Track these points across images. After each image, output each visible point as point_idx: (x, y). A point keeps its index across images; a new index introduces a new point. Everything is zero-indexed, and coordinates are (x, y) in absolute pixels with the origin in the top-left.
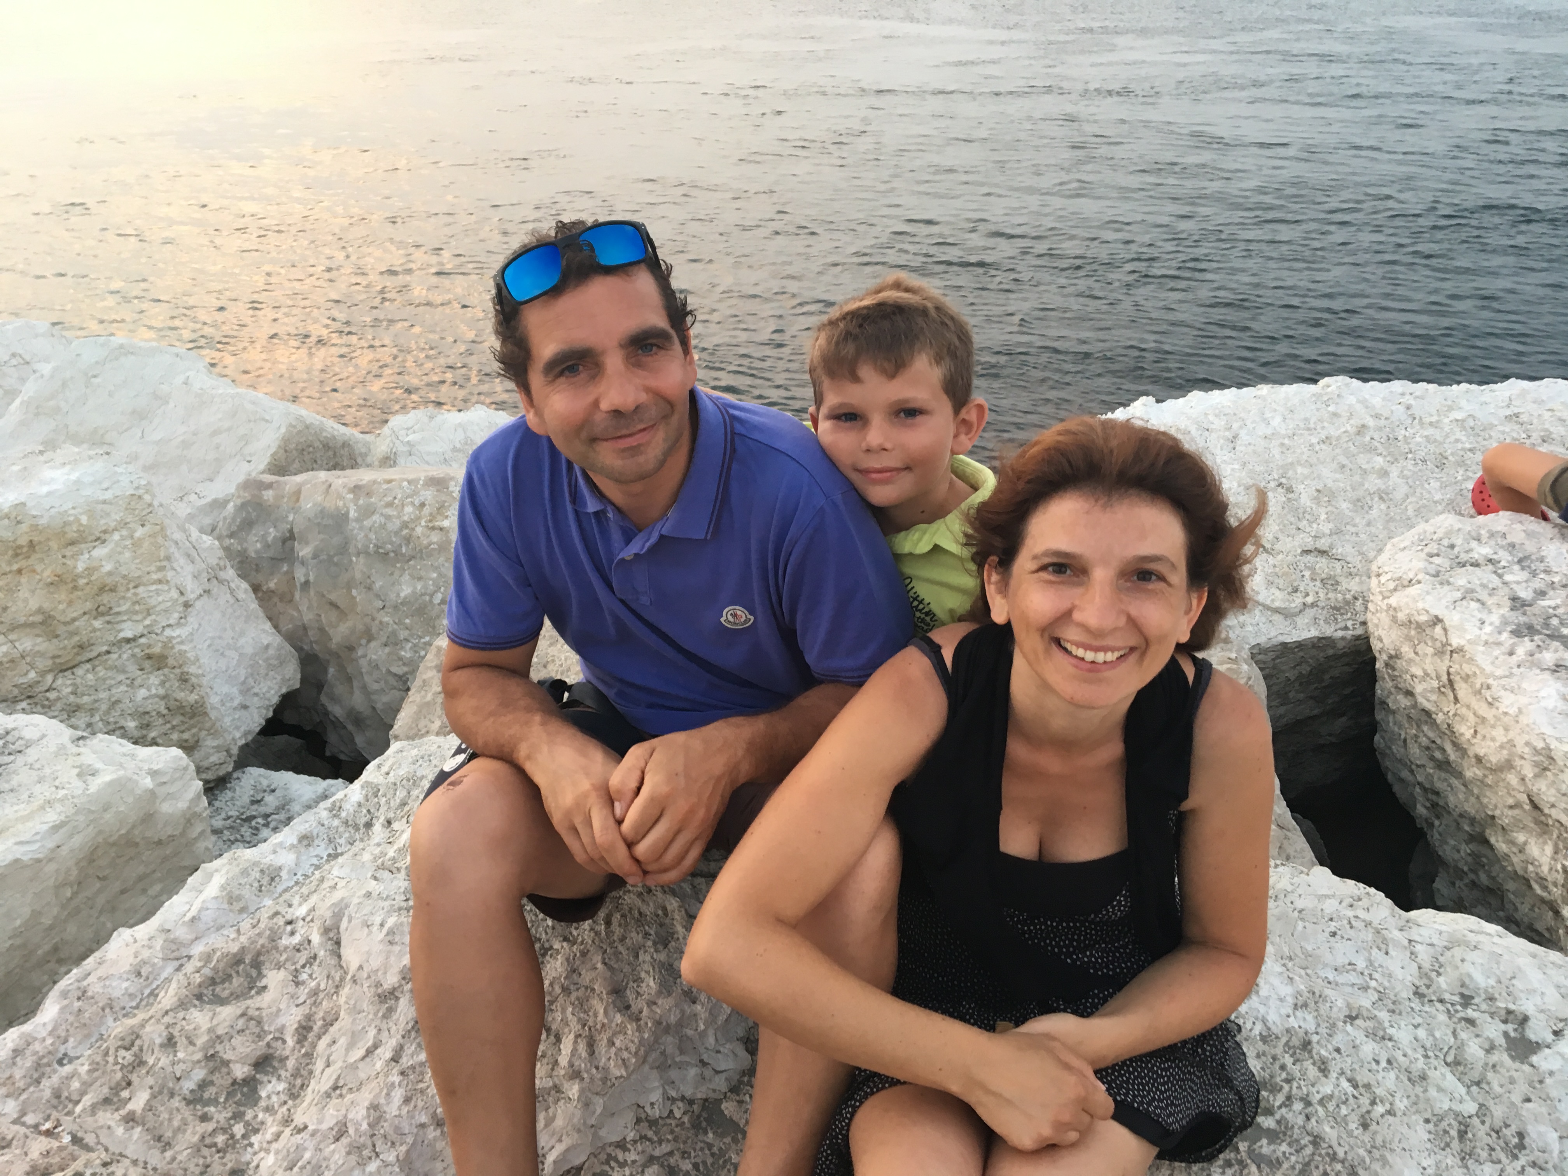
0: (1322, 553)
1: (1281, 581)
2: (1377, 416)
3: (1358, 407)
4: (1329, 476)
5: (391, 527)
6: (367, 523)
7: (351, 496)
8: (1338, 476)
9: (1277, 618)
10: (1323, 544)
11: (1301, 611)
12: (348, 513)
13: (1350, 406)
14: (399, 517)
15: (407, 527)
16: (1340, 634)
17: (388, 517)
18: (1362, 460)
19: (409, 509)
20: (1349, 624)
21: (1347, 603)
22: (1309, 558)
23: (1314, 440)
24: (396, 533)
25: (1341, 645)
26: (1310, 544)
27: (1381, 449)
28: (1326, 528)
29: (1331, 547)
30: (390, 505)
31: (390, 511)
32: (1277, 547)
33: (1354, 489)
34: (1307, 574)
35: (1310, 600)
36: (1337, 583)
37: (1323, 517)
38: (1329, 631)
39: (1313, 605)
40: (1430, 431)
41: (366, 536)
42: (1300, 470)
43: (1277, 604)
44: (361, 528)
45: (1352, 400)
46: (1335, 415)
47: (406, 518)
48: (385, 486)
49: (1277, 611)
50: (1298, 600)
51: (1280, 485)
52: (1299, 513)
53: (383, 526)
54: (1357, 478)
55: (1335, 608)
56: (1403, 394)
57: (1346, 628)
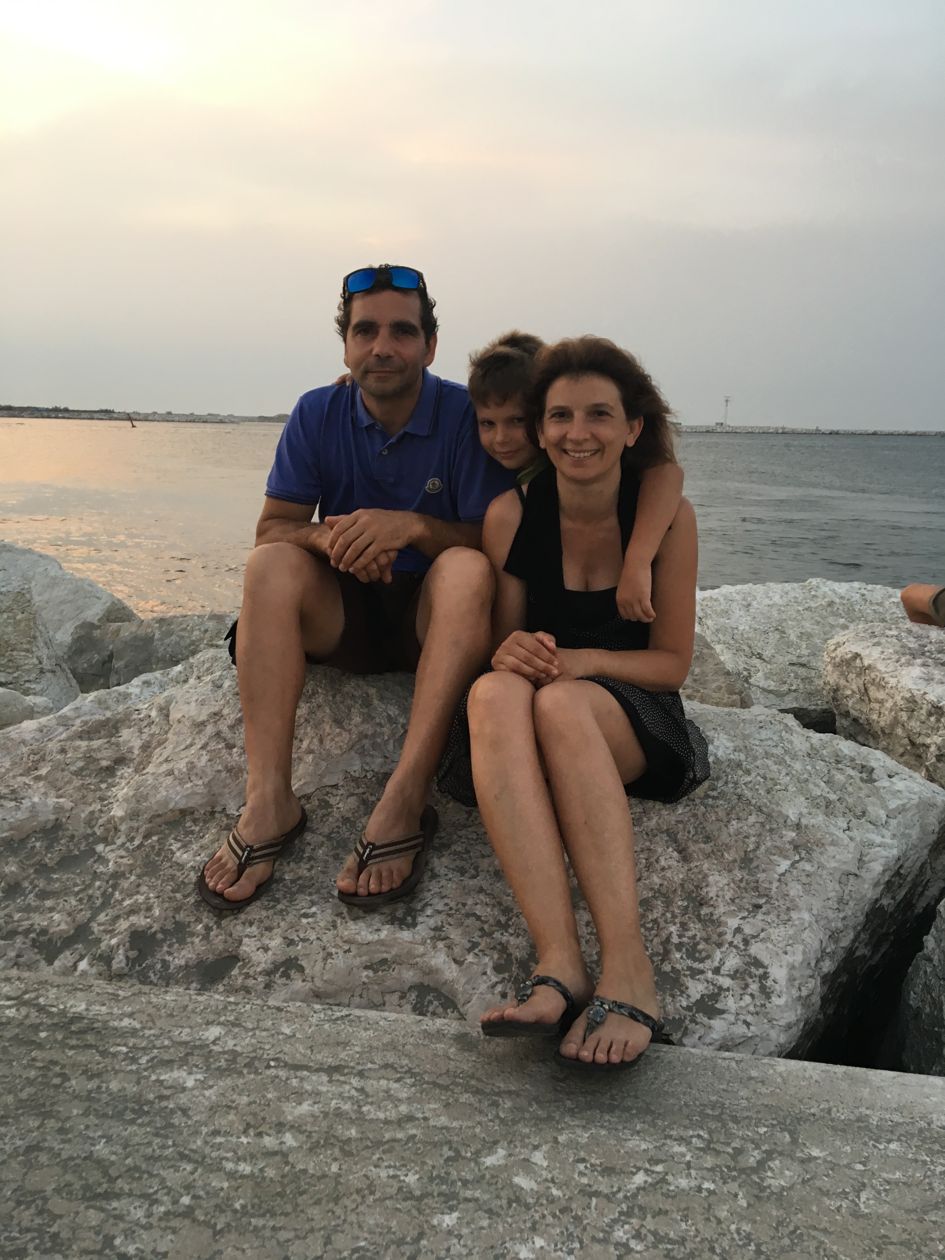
0: (803, 665)
1: (775, 678)
2: (842, 598)
3: (830, 593)
4: (808, 626)
5: (182, 643)
6: (167, 641)
7: (157, 625)
8: (815, 627)
9: (771, 696)
10: (803, 660)
11: (787, 694)
12: (154, 635)
13: (825, 592)
14: (189, 637)
15: (194, 644)
16: (813, 707)
17: (182, 637)
18: (831, 620)
19: (197, 633)
20: (819, 702)
21: (818, 691)
22: (795, 668)
23: (800, 608)
24: (186, 648)
25: (814, 715)
26: (795, 659)
27: (843, 615)
28: (805, 652)
29: (809, 662)
30: (184, 629)
31: (182, 633)
32: (774, 660)
33: (825, 634)
34: (792, 675)
35: (793, 688)
36: (812, 681)
37: (804, 646)
38: (805, 705)
39: (795, 691)
40: (876, 607)
41: (165, 649)
42: (790, 623)
43: (771, 688)
44: (162, 645)
45: (827, 589)
46: (814, 596)
47: (194, 638)
48: (181, 619)
49: (770, 692)
50: (785, 688)
51: (777, 629)
52: (789, 644)
53: (177, 643)
54: (828, 628)
55: (810, 693)
56: (860, 589)
57: (817, 705)
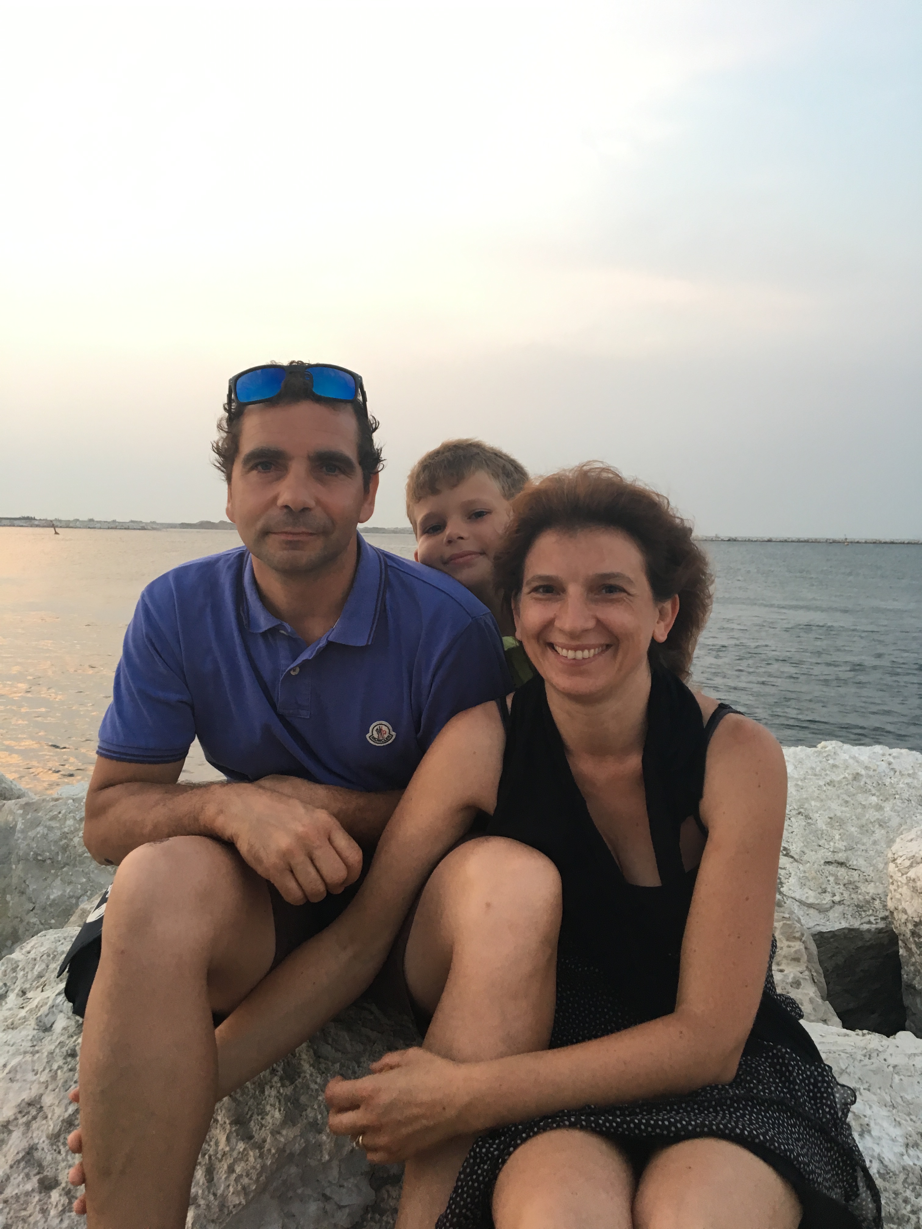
0: (841, 864)
1: (811, 884)
2: (866, 768)
3: (851, 761)
4: (837, 808)
5: (52, 836)
7: (21, 812)
8: (844, 809)
9: (812, 911)
10: (841, 857)
11: (831, 908)
12: (16, 825)
13: (845, 760)
14: (60, 828)
15: (66, 838)
16: (866, 927)
17: (50, 829)
18: (860, 797)
19: (70, 822)
20: (872, 919)
21: (868, 902)
22: (831, 868)
23: (821, 783)
24: (56, 842)
25: (868, 936)
26: (830, 857)
27: (874, 791)
28: (841, 845)
29: (848, 859)
30: (53, 818)
31: (54, 824)
32: (805, 858)
33: (858, 819)
34: (831, 879)
35: (837, 898)
36: (857, 887)
37: (837, 837)
38: (856, 924)
39: (840, 903)
40: (909, 780)
41: (28, 845)
42: (813, 803)
43: (811, 901)
44: (25, 839)
45: (847, 757)
46: (834, 766)
47: (66, 830)
48: (52, 804)
49: (810, 906)
50: (827, 899)
51: (799, 813)
52: (819, 834)
53: (45, 836)
54: (859, 810)
55: (857, 906)
56: (883, 755)
57: (869, 922)
